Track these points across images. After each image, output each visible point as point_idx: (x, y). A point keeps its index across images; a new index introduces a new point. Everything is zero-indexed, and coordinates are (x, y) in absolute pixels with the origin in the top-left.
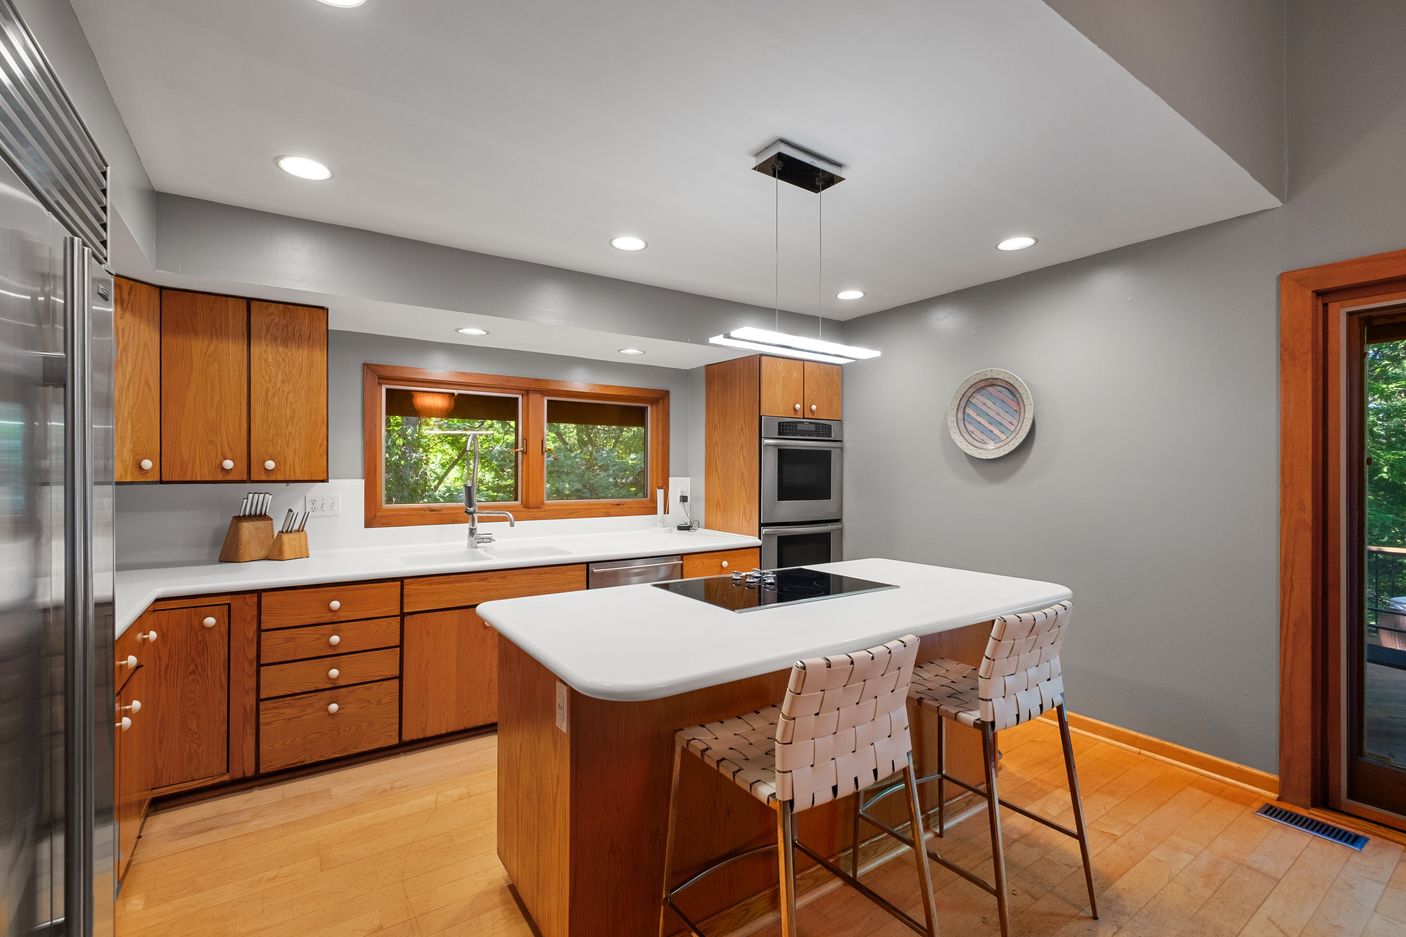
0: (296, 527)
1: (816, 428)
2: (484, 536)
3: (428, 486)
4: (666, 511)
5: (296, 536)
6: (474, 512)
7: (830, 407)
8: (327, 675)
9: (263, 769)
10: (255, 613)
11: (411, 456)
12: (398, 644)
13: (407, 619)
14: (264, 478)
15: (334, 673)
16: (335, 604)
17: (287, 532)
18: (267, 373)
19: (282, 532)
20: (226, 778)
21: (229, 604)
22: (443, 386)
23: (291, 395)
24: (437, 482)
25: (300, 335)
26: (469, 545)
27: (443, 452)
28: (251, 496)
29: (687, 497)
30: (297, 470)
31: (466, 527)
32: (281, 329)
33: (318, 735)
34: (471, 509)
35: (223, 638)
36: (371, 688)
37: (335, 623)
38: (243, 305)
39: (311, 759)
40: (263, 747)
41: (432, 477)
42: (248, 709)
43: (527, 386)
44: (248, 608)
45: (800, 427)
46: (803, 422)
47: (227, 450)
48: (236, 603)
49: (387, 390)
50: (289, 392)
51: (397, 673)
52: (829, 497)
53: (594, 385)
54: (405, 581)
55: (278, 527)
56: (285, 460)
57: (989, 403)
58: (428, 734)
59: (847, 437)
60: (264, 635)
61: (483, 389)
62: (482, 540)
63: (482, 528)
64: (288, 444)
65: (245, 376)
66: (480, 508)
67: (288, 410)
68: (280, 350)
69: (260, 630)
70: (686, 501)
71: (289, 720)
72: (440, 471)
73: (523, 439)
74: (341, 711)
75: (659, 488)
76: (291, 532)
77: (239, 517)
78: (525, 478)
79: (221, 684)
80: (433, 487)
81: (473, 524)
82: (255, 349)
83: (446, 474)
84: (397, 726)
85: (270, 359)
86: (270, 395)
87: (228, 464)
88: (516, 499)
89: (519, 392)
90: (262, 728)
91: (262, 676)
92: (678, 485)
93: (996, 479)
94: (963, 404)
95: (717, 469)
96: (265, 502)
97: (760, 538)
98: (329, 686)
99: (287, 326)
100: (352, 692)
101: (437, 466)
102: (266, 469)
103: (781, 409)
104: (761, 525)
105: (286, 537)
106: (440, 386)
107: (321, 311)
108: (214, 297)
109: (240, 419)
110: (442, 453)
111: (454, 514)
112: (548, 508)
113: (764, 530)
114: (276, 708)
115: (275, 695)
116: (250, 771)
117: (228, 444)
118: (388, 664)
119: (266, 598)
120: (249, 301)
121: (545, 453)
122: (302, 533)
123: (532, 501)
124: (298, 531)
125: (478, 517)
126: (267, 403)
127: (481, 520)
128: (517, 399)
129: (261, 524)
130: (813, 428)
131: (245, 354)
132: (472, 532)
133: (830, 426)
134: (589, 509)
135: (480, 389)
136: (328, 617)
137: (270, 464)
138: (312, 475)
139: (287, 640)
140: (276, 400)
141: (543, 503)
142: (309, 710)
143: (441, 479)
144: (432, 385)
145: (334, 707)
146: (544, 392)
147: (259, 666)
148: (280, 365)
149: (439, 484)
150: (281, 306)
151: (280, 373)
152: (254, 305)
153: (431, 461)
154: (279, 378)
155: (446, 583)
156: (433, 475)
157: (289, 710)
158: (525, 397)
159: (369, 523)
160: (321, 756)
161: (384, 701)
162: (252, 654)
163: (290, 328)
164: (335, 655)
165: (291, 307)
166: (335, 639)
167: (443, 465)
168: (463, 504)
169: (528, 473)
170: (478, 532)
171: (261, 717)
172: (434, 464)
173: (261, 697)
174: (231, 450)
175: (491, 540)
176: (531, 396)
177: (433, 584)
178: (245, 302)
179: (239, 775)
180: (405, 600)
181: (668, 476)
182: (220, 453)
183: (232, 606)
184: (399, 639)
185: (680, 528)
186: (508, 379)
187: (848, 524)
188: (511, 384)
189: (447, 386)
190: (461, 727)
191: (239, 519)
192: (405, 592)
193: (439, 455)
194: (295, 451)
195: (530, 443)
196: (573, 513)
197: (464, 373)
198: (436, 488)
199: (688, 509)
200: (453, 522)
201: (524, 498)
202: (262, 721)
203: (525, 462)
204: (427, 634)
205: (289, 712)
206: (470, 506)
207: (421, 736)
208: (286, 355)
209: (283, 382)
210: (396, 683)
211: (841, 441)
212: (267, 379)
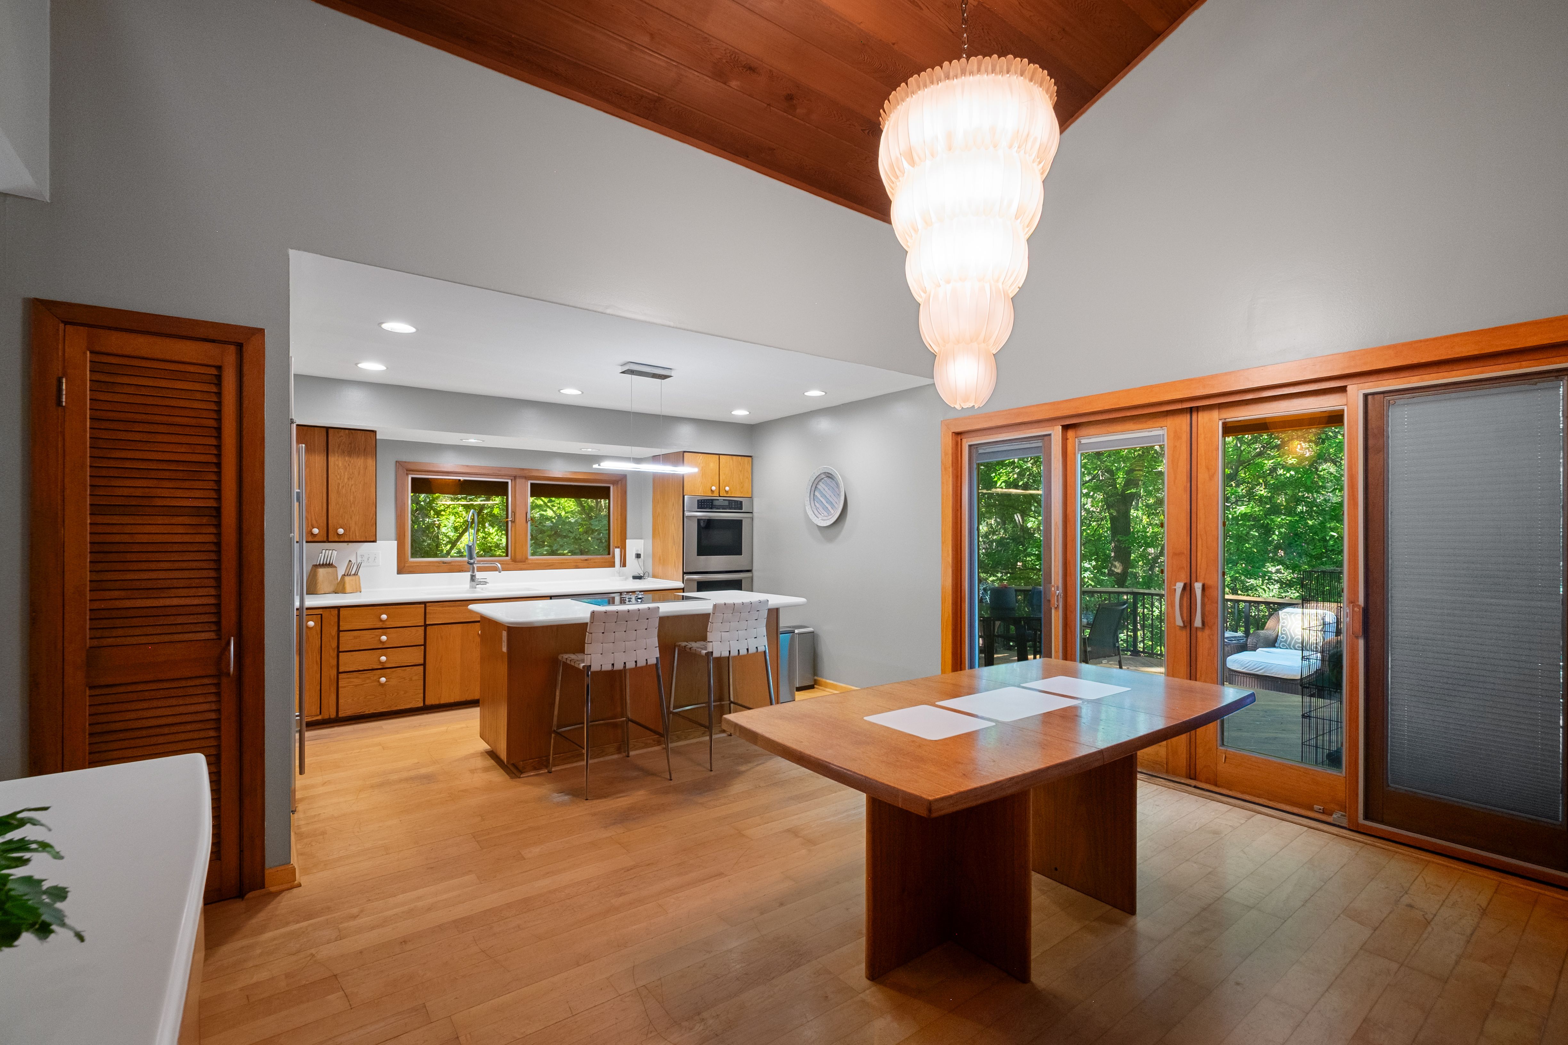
0: (353, 572)
1: (729, 503)
2: (481, 580)
3: (439, 551)
4: (624, 564)
5: (354, 577)
6: (473, 563)
7: (742, 487)
8: (379, 660)
9: (341, 714)
10: (336, 620)
11: (423, 521)
12: (423, 643)
13: (428, 628)
14: (337, 540)
15: (383, 658)
16: (384, 617)
17: (347, 575)
18: (338, 474)
19: (344, 575)
20: (319, 717)
21: (321, 615)
22: (452, 475)
23: (353, 487)
24: (449, 546)
25: (359, 449)
26: (470, 586)
27: (456, 514)
28: (324, 551)
29: (640, 554)
30: (357, 534)
31: (468, 574)
32: (347, 445)
33: (373, 697)
34: (472, 561)
35: (318, 634)
36: (405, 670)
37: (384, 629)
38: (324, 431)
39: (369, 711)
40: (340, 701)
41: (444, 541)
42: (332, 677)
43: (514, 473)
44: (332, 617)
45: (716, 503)
46: (718, 500)
47: (314, 522)
48: (326, 614)
49: (412, 479)
50: (352, 485)
51: (422, 661)
52: (740, 554)
53: (566, 472)
54: (427, 604)
55: (341, 571)
56: (350, 528)
57: (826, 489)
58: (442, 702)
59: (756, 509)
60: (341, 634)
61: (482, 476)
62: (480, 583)
63: (479, 575)
64: (351, 518)
65: (325, 476)
66: (478, 561)
67: (352, 496)
68: (347, 459)
69: (339, 631)
70: (640, 557)
71: (356, 686)
72: (452, 535)
73: (512, 512)
74: (387, 683)
75: (616, 547)
76: (350, 575)
77: (316, 565)
78: (513, 540)
79: (316, 661)
80: (445, 552)
81: (473, 572)
82: (332, 459)
83: (459, 538)
84: (422, 695)
85: (340, 465)
86: (340, 487)
87: (316, 531)
88: (507, 556)
89: (509, 478)
90: (340, 689)
91: (340, 658)
92: (633, 546)
93: (830, 540)
94: (813, 488)
95: (659, 533)
96: (332, 556)
97: (683, 583)
98: (380, 667)
99: (351, 444)
100: (393, 672)
101: (449, 530)
102: (338, 534)
103: (700, 490)
104: (684, 573)
105: (347, 579)
106: (450, 474)
107: (372, 433)
108: (306, 427)
109: (322, 503)
110: (455, 516)
111: (460, 565)
112: (530, 562)
113: (686, 577)
114: (348, 678)
115: (348, 670)
116: (333, 715)
117: (315, 519)
118: (415, 656)
119: (342, 611)
120: (327, 429)
121: (529, 522)
122: (357, 576)
123: (519, 557)
124: (354, 575)
125: (477, 567)
126: (338, 492)
127: (480, 569)
128: (507, 483)
129: (330, 570)
130: (726, 503)
131: (325, 462)
132: (473, 578)
133: (741, 502)
134: (562, 563)
135: (479, 476)
136: (379, 625)
137: (341, 531)
138: (366, 538)
139: (355, 638)
140: (344, 491)
141: (527, 559)
142: (368, 681)
143: (454, 544)
144: (445, 474)
145: (383, 680)
146: (527, 478)
147: (339, 652)
148: (346, 468)
149: (451, 548)
150: (347, 431)
151: (346, 473)
152: (330, 431)
153: (443, 525)
154: (346, 477)
155: (454, 606)
156: (445, 539)
157: (356, 680)
158: (513, 482)
159: (400, 571)
160: (375, 710)
161: (414, 678)
162: (334, 645)
163: (353, 445)
164: (384, 648)
165: (353, 431)
166: (384, 638)
167: (456, 529)
168: (466, 559)
169: (515, 536)
170: (477, 577)
171: (340, 683)
172: (446, 528)
173: (340, 671)
174: (317, 521)
175: (486, 583)
176: (518, 481)
177: (445, 607)
178: (325, 429)
179: (327, 717)
180: (427, 616)
181: (625, 539)
182: (310, 524)
183: (323, 615)
184: (423, 640)
185: (635, 578)
186: (500, 469)
187: (756, 573)
188: (503, 473)
189: (455, 475)
190: (463, 699)
191: (316, 566)
192: (427, 611)
193: (452, 518)
194: (356, 522)
195: (517, 515)
196: (549, 566)
197: (467, 466)
198: (448, 553)
199: (641, 564)
200: (460, 571)
201: (513, 555)
202: (340, 685)
203: (513, 529)
204: (442, 638)
205: (357, 681)
206: (471, 559)
207: (437, 702)
208: (350, 462)
209: (348, 479)
210: (421, 668)
211: (752, 513)
212: (338, 477)
